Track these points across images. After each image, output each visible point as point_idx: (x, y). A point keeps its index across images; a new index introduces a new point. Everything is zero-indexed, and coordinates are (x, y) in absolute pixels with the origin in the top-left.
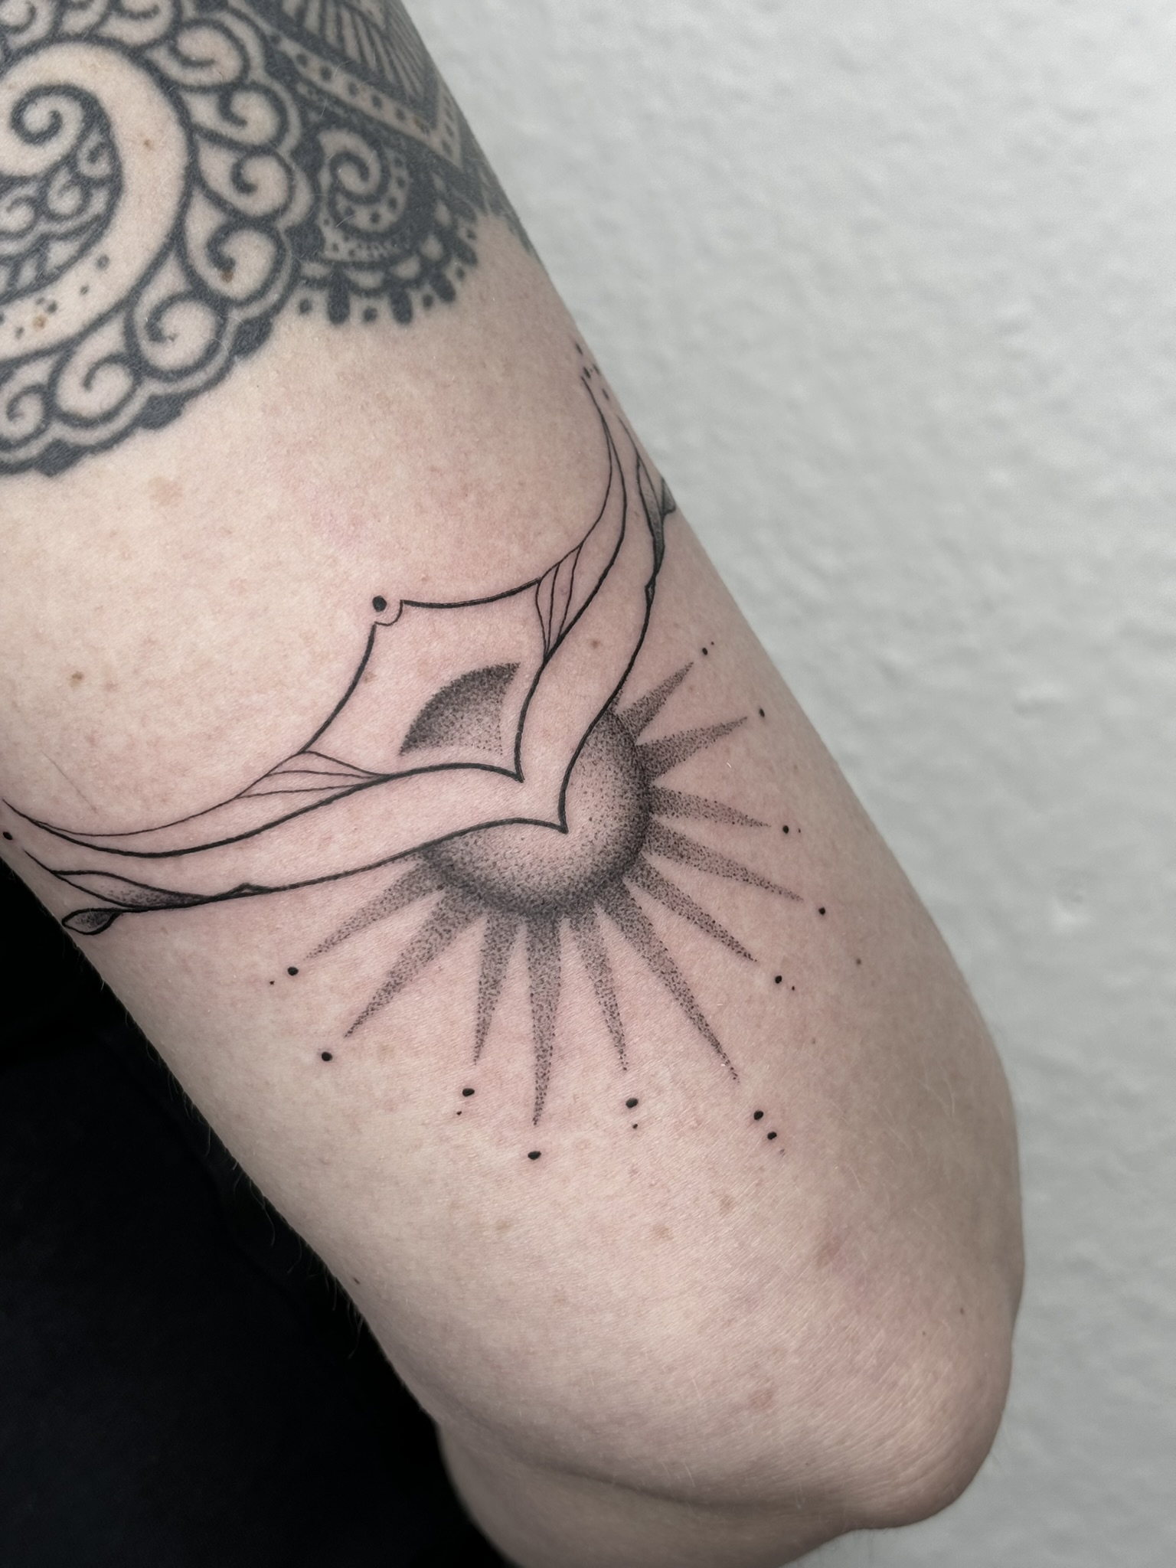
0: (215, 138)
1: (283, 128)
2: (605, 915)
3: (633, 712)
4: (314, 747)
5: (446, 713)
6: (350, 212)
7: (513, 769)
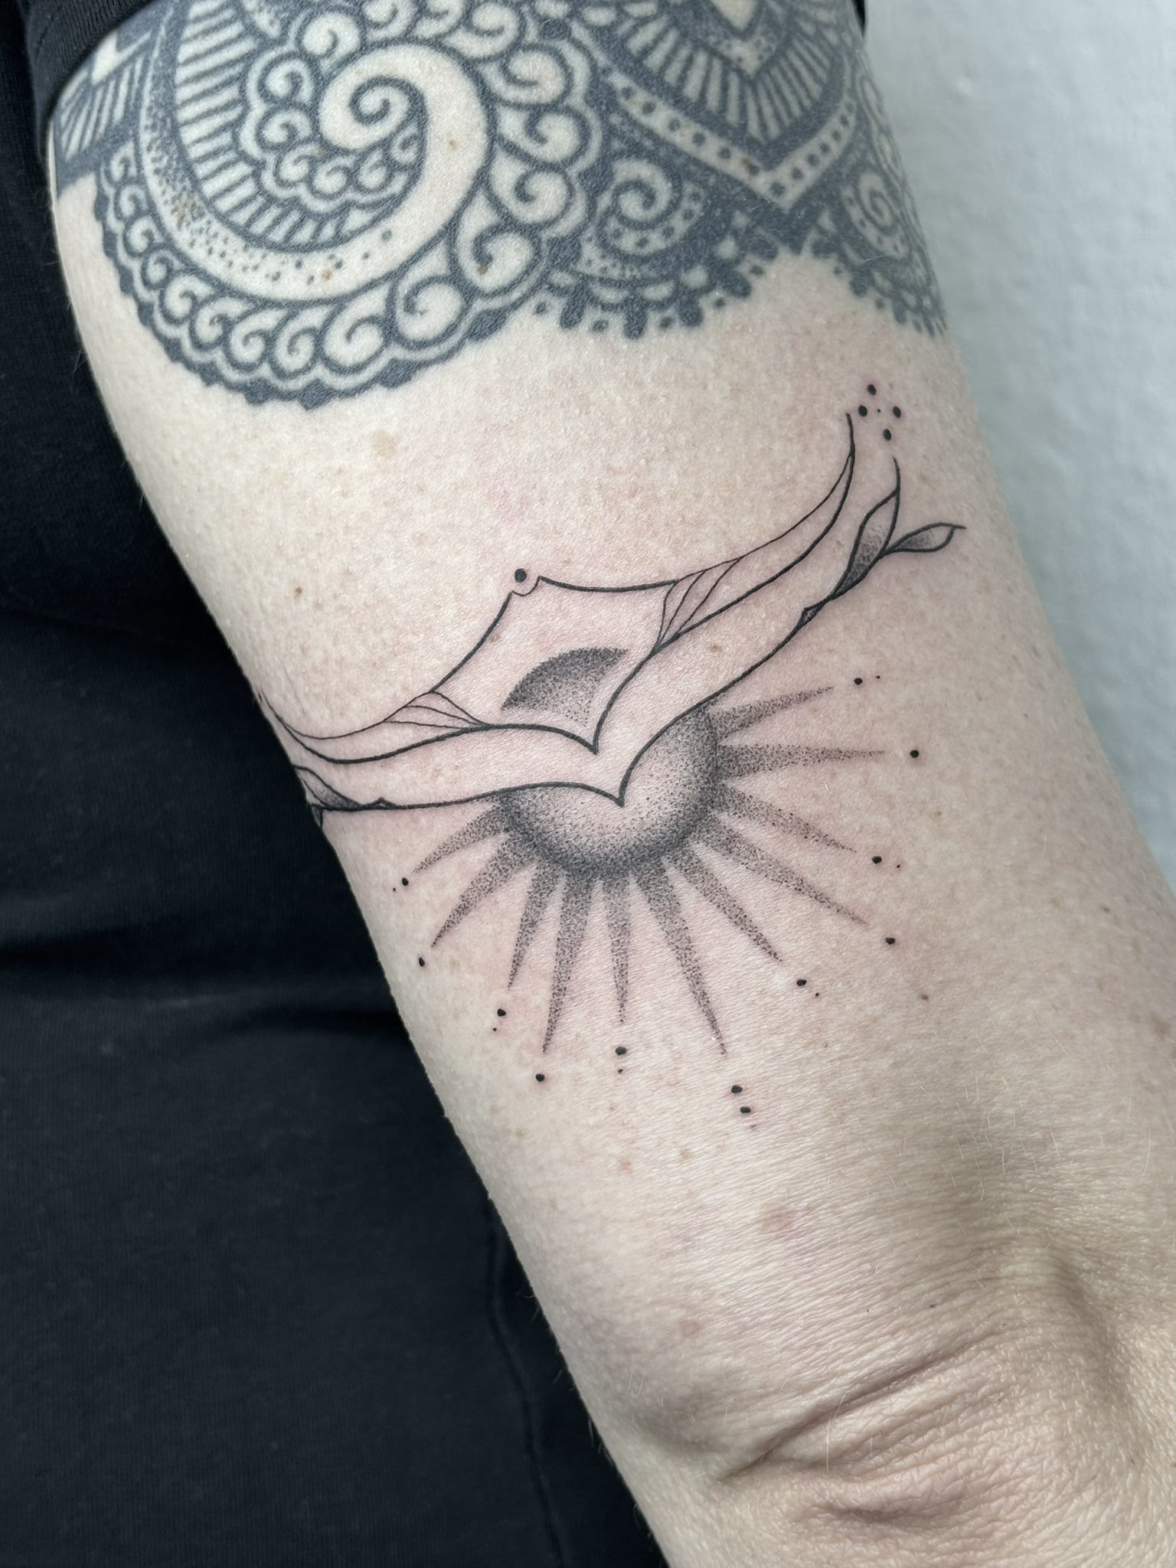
0: (512, 149)
1: (580, 151)
2: (636, 885)
3: (730, 716)
4: (441, 690)
5: (548, 681)
6: (618, 235)
7: (590, 741)
